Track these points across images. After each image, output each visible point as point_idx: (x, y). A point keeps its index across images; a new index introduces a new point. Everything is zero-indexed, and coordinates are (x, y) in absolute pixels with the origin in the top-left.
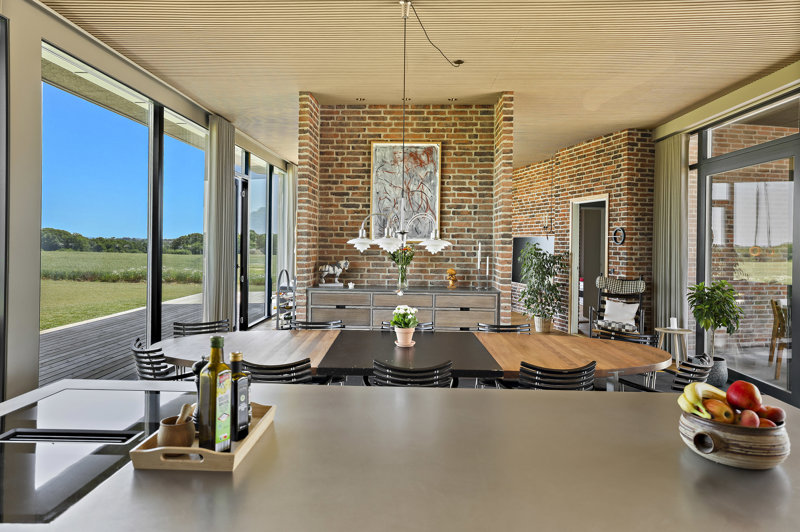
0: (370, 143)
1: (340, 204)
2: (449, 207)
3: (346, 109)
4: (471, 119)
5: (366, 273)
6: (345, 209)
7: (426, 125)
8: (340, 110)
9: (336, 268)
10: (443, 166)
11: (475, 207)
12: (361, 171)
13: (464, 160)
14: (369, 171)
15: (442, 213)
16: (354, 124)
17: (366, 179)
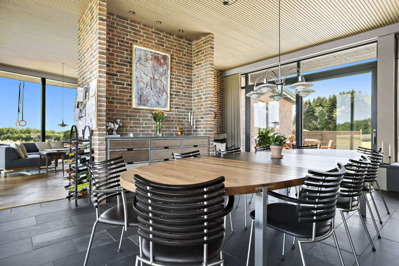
0: (131, 44)
1: (111, 81)
2: (174, 92)
3: (115, 17)
4: (183, 45)
5: (129, 128)
6: (115, 85)
7: (162, 42)
8: (112, 17)
10: (171, 68)
11: (185, 93)
12: (126, 62)
13: (180, 67)
14: (131, 63)
15: (171, 94)
16: (121, 29)
17: (128, 67)
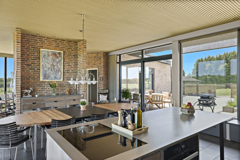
0: (40, 48)
1: (28, 68)
2: (65, 71)
3: (30, 36)
4: (71, 45)
5: (38, 91)
6: (30, 70)
7: (58, 45)
8: (28, 36)
9: (29, 90)
10: (64, 58)
11: (73, 71)
12: (36, 58)
13: (70, 57)
14: (39, 58)
15: (64, 72)
16: (33, 42)
17: (38, 60)
